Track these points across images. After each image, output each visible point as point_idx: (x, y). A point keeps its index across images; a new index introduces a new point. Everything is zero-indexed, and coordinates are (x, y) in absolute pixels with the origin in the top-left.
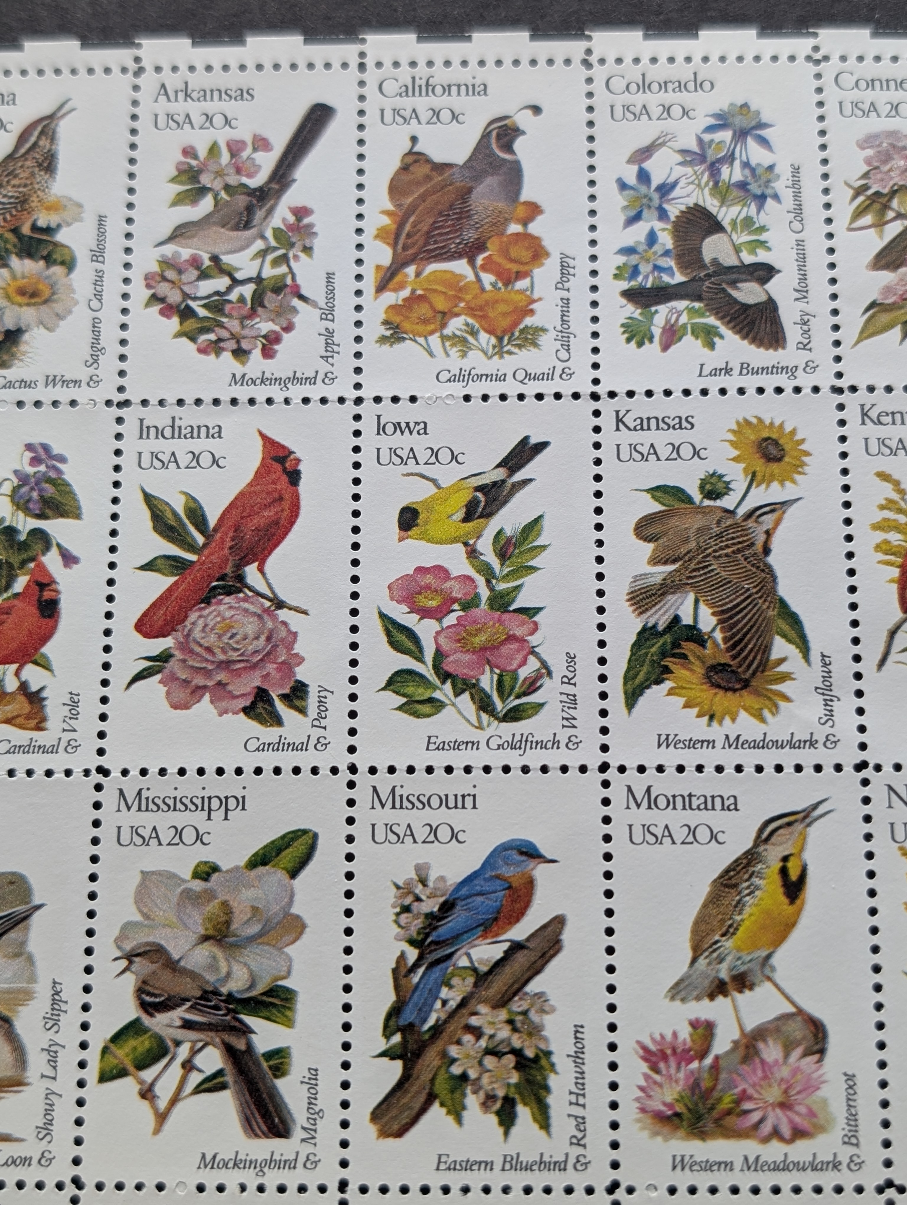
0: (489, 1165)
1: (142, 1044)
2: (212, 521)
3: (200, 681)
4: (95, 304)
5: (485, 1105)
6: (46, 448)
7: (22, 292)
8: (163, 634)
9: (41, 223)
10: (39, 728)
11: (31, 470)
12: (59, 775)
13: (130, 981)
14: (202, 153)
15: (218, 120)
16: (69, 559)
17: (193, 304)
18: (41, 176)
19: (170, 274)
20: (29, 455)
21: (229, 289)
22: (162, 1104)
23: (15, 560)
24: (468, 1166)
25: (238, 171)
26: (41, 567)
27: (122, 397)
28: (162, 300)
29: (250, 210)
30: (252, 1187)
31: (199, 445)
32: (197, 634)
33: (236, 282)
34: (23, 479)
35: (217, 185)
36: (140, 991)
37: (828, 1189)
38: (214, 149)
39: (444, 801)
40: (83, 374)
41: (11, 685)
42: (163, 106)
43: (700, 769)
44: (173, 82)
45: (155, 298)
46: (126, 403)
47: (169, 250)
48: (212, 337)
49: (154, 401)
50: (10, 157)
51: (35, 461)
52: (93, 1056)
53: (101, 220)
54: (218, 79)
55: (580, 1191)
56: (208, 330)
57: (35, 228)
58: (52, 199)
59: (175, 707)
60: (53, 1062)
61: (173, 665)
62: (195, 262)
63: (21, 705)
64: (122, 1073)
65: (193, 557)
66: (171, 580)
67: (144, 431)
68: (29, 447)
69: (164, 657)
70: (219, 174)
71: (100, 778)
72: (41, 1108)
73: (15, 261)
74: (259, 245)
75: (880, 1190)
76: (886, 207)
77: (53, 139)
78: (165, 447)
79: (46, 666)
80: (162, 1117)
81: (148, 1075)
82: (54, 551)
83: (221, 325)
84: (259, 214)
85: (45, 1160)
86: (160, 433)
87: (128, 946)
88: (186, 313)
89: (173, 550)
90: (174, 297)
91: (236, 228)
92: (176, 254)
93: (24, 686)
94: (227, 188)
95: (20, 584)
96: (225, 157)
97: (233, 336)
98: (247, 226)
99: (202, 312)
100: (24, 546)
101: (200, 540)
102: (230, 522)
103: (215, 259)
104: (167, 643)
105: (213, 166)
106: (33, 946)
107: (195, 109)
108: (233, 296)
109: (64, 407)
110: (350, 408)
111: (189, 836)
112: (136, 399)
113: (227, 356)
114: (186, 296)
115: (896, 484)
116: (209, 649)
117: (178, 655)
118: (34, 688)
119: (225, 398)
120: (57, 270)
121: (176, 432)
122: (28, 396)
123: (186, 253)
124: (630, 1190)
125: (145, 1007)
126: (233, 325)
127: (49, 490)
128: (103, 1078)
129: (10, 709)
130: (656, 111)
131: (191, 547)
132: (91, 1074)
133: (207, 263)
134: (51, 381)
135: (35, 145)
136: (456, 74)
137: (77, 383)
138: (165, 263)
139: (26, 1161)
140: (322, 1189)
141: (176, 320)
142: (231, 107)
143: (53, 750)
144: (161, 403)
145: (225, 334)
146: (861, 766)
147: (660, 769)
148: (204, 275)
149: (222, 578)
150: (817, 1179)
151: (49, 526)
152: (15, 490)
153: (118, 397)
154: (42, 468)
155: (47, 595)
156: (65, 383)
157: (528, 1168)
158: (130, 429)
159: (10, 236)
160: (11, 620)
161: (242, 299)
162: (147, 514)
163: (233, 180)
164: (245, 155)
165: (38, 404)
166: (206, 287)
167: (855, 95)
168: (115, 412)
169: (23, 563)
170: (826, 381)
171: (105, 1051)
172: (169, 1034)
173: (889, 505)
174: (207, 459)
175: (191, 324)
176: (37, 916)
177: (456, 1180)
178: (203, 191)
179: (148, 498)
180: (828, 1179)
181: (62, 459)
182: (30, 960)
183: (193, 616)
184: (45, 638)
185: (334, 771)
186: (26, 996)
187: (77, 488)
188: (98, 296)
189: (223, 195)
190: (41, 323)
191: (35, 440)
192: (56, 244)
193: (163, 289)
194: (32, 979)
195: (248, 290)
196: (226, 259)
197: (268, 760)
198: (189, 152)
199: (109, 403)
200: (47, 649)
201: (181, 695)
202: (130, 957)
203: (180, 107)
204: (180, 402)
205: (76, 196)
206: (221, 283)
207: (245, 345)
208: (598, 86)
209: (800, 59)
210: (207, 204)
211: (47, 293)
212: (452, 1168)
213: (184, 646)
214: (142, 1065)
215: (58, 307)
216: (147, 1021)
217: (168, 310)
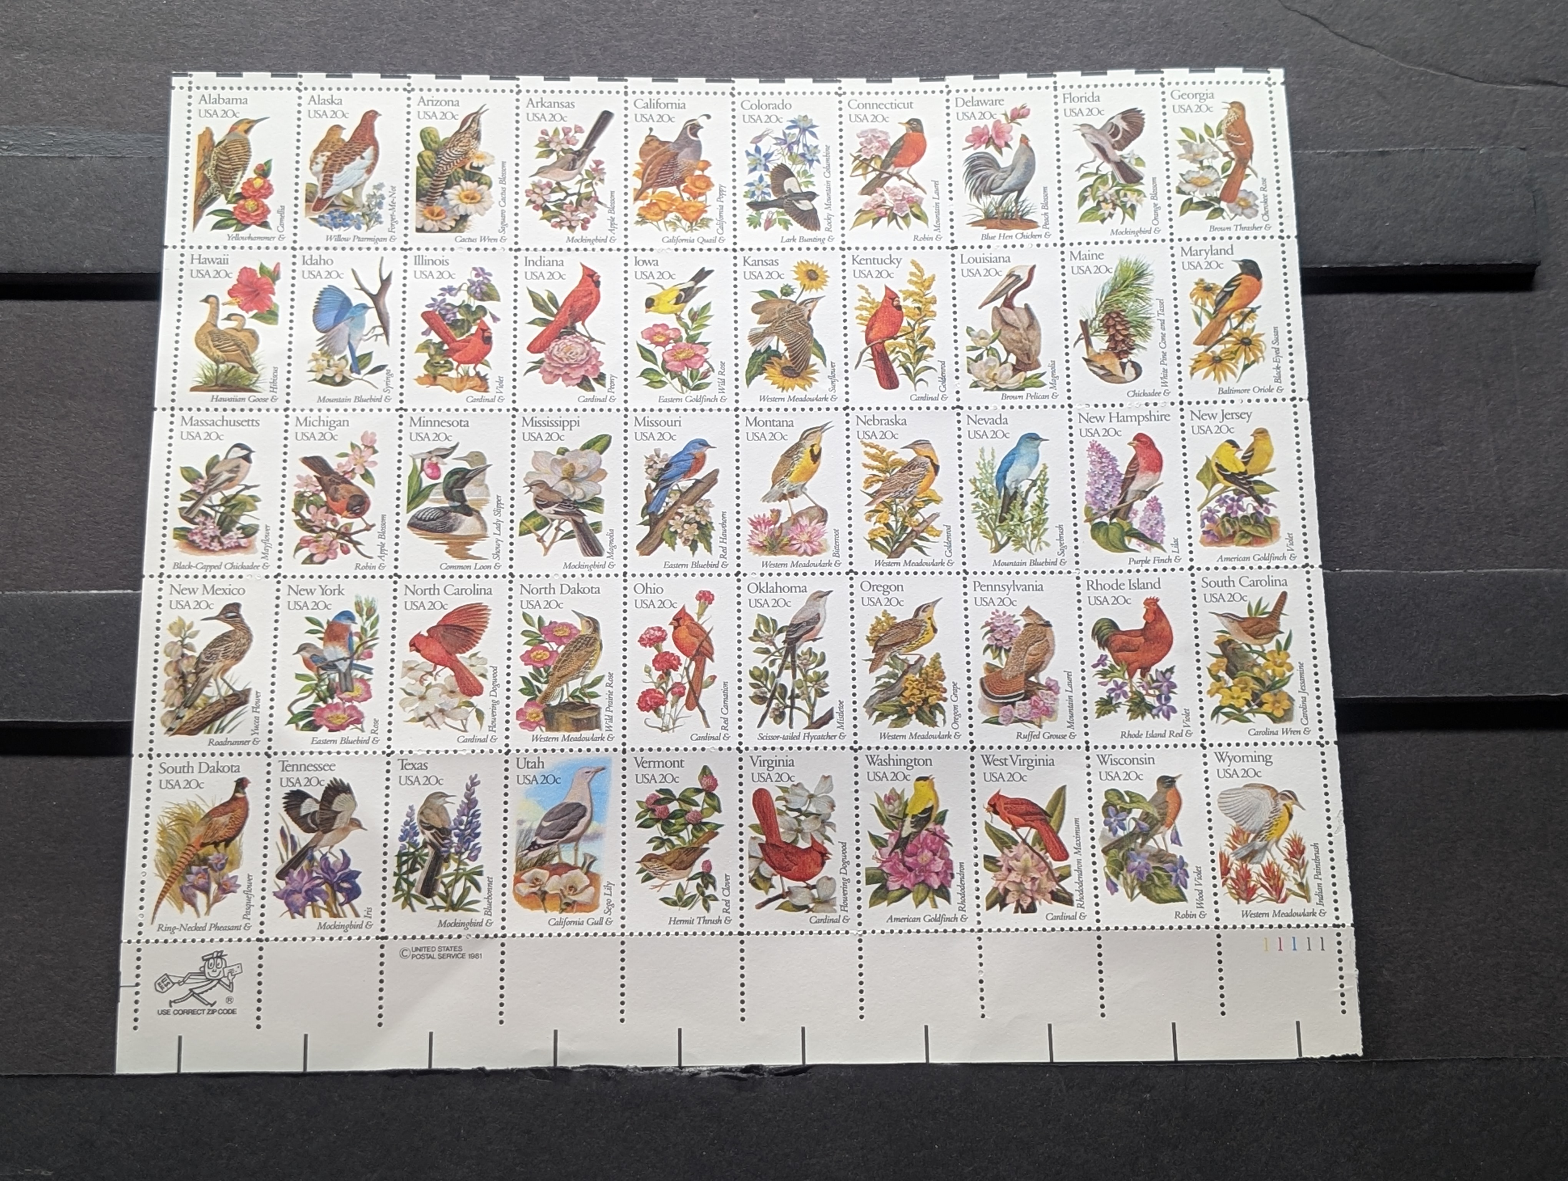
0: (686, 566)
1: (538, 520)
2: (560, 303)
3: (557, 372)
4: (502, 204)
5: (684, 543)
6: (482, 269)
7: (467, 197)
8: (539, 352)
9: (475, 165)
10: (486, 391)
11: (476, 279)
12: (496, 411)
13: (531, 495)
14: (551, 133)
15: (558, 117)
16: (495, 319)
17: (549, 205)
18: (473, 142)
19: (537, 190)
20: (474, 273)
21: (565, 198)
22: (547, 544)
23: (471, 319)
24: (678, 566)
25: (568, 142)
26: (483, 322)
27: (517, 247)
28: (534, 202)
29: (574, 161)
30: (587, 575)
31: (552, 269)
32: (555, 352)
33: (568, 195)
34: (473, 283)
35: (558, 148)
36: (535, 500)
37: (826, 573)
38: (556, 131)
39: (666, 423)
40: (499, 236)
41: (472, 373)
42: (531, 110)
43: (778, 410)
44: (536, 98)
45: (530, 202)
46: (519, 250)
47: (536, 179)
48: (558, 220)
49: (531, 249)
50: (458, 132)
51: (477, 275)
52: (516, 526)
53: (503, 163)
54: (557, 97)
55: (724, 575)
56: (556, 217)
57: (471, 167)
58: (479, 153)
59: (546, 383)
60: (499, 528)
61: (544, 365)
62: (549, 185)
63: (477, 381)
64: (530, 532)
65: (552, 319)
66: (542, 329)
67: (527, 262)
68: (474, 269)
69: (541, 362)
70: (559, 143)
71: (514, 413)
72: (495, 546)
73: (463, 182)
74: (579, 178)
75: (847, 573)
76: (868, 165)
77: (478, 124)
78: (538, 269)
79: (488, 365)
80: (547, 549)
81: (540, 533)
82: (488, 315)
83: (562, 215)
84: (579, 163)
85: (497, 567)
86: (535, 263)
87: (530, 482)
88: (545, 209)
89: (543, 315)
90: (540, 201)
91: (568, 169)
92: (540, 181)
93: (478, 374)
94: (563, 150)
95: (474, 330)
96: (562, 136)
97: (568, 220)
98: (573, 169)
99: (553, 209)
100: (474, 313)
101: (555, 311)
102: (568, 303)
103: (558, 183)
104: (542, 355)
105: (556, 140)
106: (487, 482)
107: (547, 112)
108: (567, 201)
109: (490, 251)
110: (622, 253)
111: (555, 437)
112: (523, 248)
113: (565, 229)
114: (545, 201)
115: (867, 290)
116: (561, 359)
117: (547, 361)
118: (482, 374)
119: (565, 248)
120: (484, 187)
121: (543, 263)
122: (473, 246)
123: (544, 181)
124: (745, 575)
125: (537, 505)
126: (568, 214)
127: (485, 288)
128: (521, 534)
129: (472, 383)
130: (764, 119)
131: (552, 315)
132: (516, 532)
133: (554, 185)
134: (483, 239)
135: (470, 127)
136: (671, 98)
137: (496, 240)
138: (535, 185)
139: (489, 567)
140: (616, 575)
141: (541, 211)
142: (564, 111)
143: (493, 400)
144: (535, 250)
145: (564, 219)
146: (846, 408)
147: (761, 410)
148: (553, 191)
149: (566, 328)
150: (822, 569)
151: (487, 304)
152: (469, 288)
153: (515, 247)
154: (481, 278)
155: (486, 334)
156: (490, 240)
157: (702, 566)
158: (521, 261)
159: (460, 170)
160: (470, 346)
161: (571, 203)
162: (530, 299)
163: (566, 147)
164: (571, 134)
165: (477, 249)
166: (555, 197)
167: (858, 111)
168: (514, 253)
169: (475, 321)
170: (837, 244)
171: (521, 523)
172: (548, 516)
173: (863, 299)
174: (556, 276)
175: (547, 214)
176: (488, 469)
177: (672, 571)
178: (552, 151)
179: (530, 292)
180: (826, 570)
181: (490, 275)
182: (487, 487)
183: (553, 344)
184: (486, 354)
185: (618, 410)
186: (486, 501)
187: (497, 287)
188: (504, 200)
189: (561, 153)
190: (477, 212)
191: (477, 266)
192: (482, 175)
193: (534, 197)
194: (488, 495)
195: (574, 199)
196: (563, 184)
197: (589, 406)
198: (544, 132)
199: (511, 249)
200: (487, 358)
201: (549, 378)
202: (531, 486)
203: (540, 110)
204: (544, 250)
205: (491, 153)
206: (562, 195)
207: (573, 224)
208: (737, 106)
209: (832, 94)
210: (553, 158)
211: (479, 198)
212: (671, 567)
213: (549, 357)
214: (538, 529)
215: (485, 205)
216: (539, 511)
217: (537, 207)
